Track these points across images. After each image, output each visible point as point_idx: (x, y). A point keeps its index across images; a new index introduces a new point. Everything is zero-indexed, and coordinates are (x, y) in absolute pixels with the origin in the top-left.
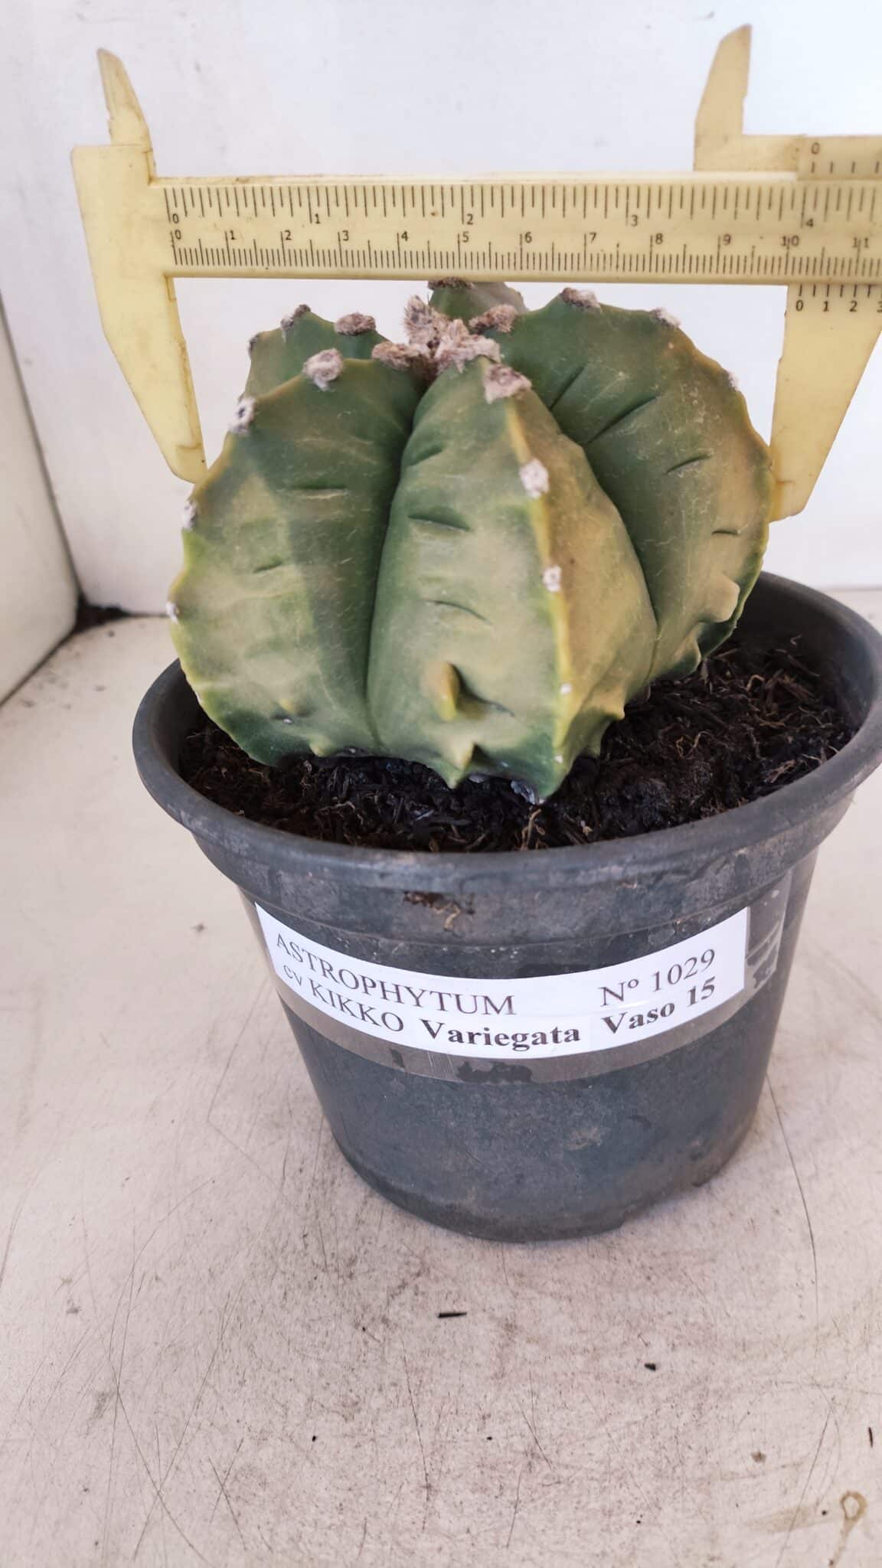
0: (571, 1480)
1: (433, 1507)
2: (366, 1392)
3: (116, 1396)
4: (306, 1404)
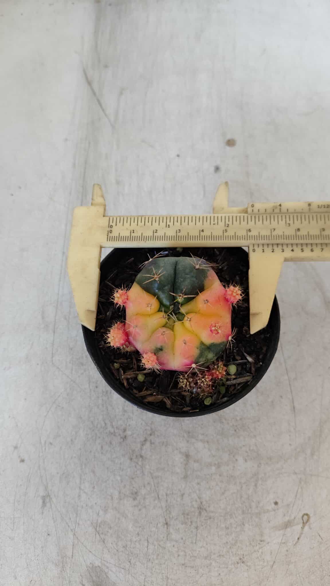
0: (214, 517)
1: (169, 531)
2: (139, 487)
3: (49, 497)
4: (119, 494)
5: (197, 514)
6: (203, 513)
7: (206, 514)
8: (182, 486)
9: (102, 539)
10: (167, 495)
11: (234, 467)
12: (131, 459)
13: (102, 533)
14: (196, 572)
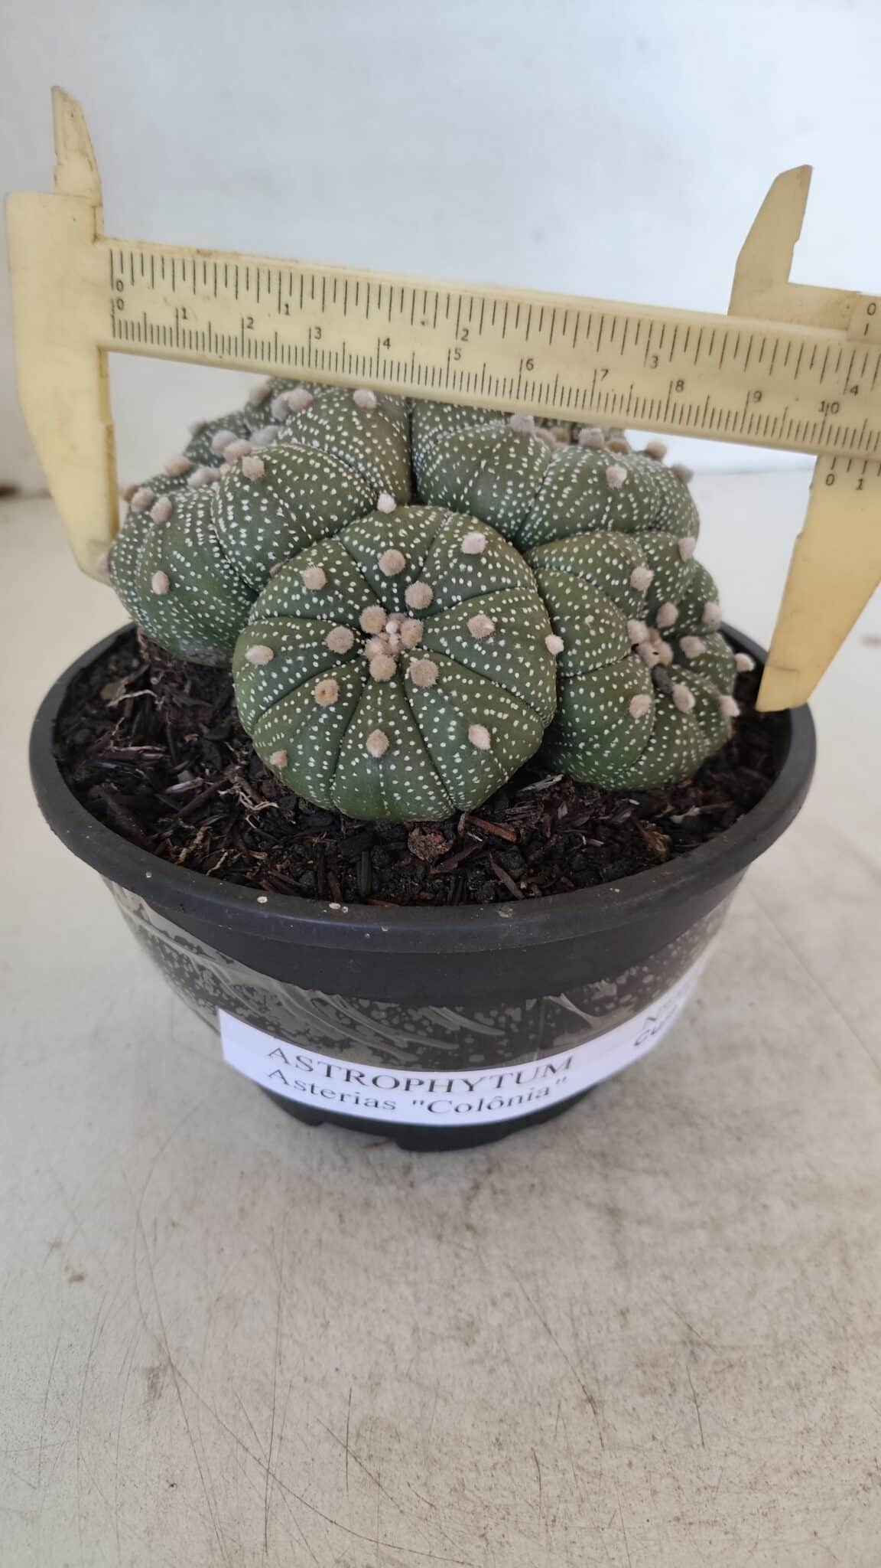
0: (743, 1360)
1: (604, 1420)
2: (478, 1308)
3: (169, 1371)
4: (413, 1334)
5: (683, 1361)
6: (703, 1356)
7: (713, 1357)
8: (615, 1289)
9: (370, 1475)
10: (572, 1320)
11: (763, 1224)
12: (439, 1238)
13: (370, 1457)
14: (730, 1536)
